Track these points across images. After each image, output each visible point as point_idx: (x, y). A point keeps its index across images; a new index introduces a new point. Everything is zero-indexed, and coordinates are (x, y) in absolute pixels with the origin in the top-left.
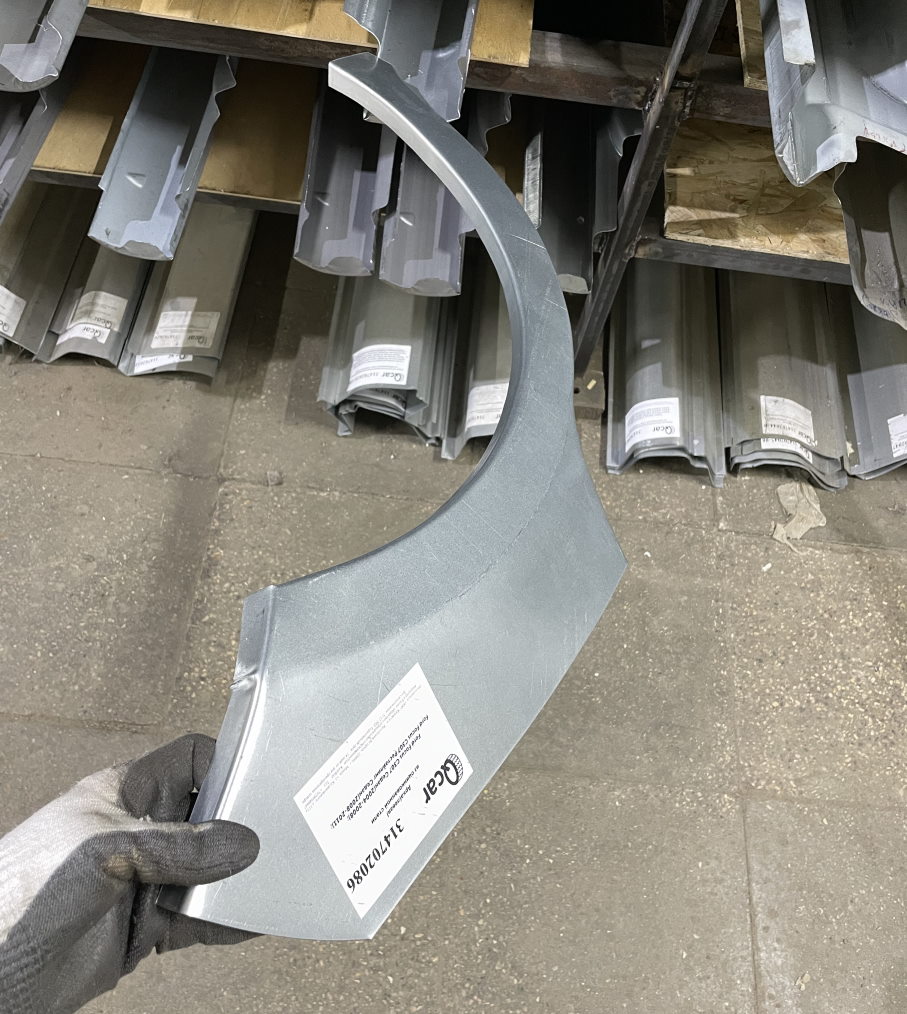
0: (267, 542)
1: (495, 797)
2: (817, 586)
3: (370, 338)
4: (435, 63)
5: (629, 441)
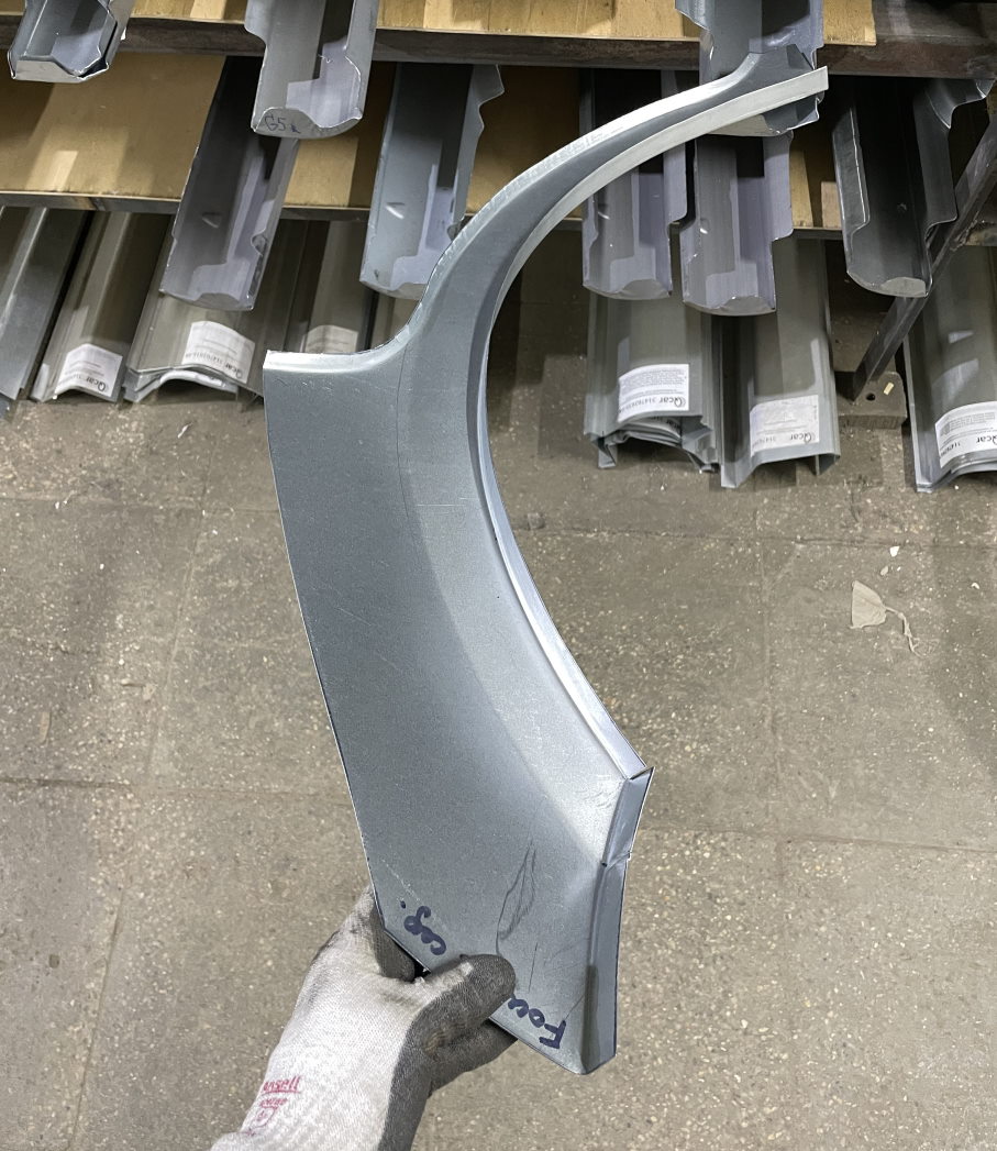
1: (829, 873)
3: (637, 359)
5: (944, 453)
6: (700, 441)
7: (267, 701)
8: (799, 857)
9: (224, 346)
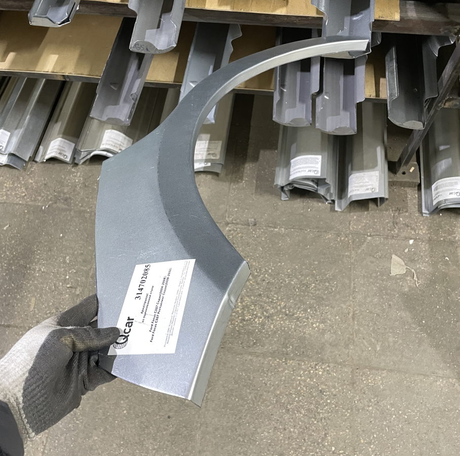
0: (251, 254)
1: (375, 384)
3: (299, 152)
4: (352, 22)
5: (435, 199)
6: (326, 189)
8: (362, 376)
9: (119, 141)
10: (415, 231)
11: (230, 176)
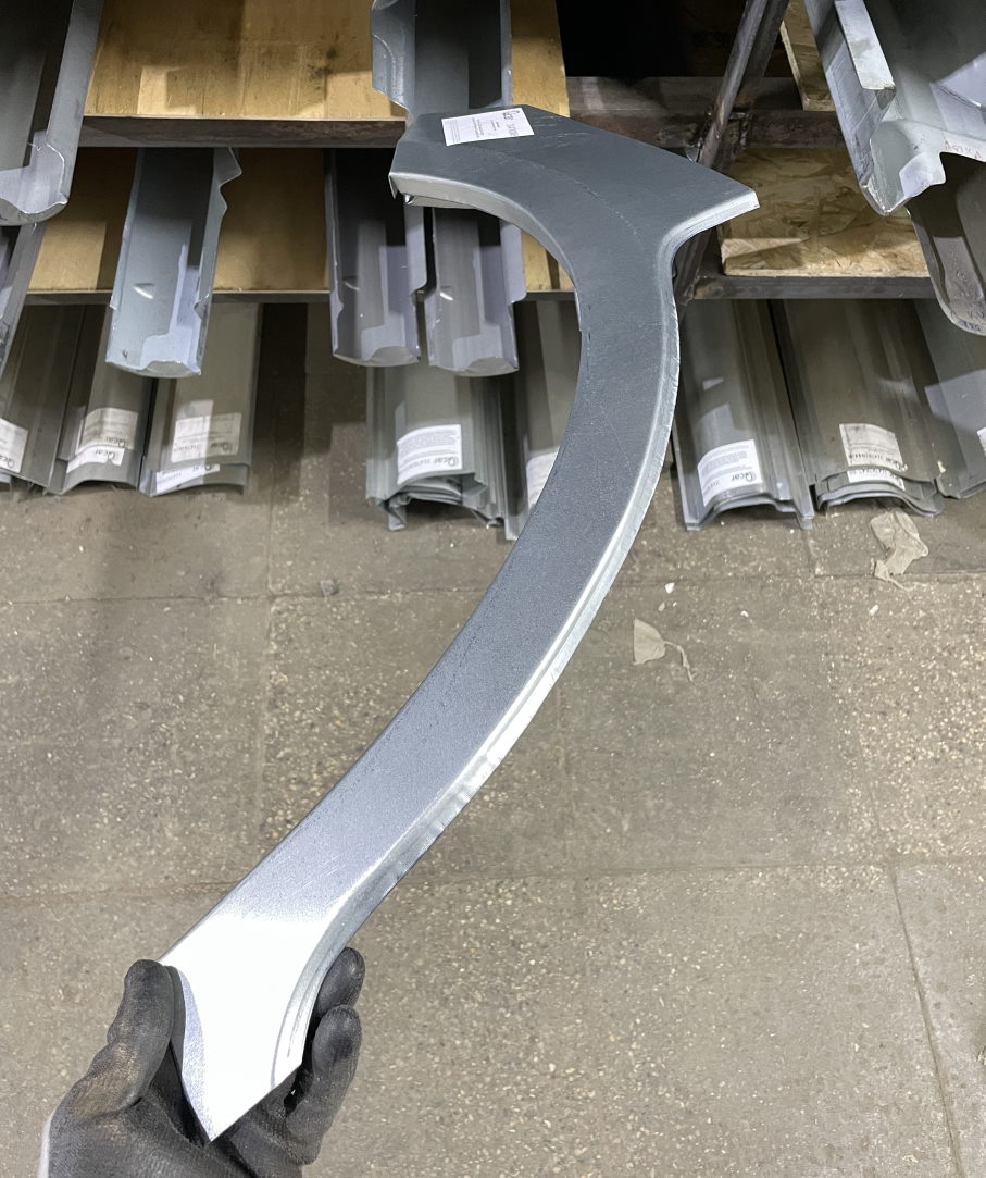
0: (333, 659)
1: (626, 906)
2: (930, 622)
3: (412, 422)
6: (482, 498)
7: (53, 799)
8: (597, 893)
10: (675, 565)
11: (269, 490)
